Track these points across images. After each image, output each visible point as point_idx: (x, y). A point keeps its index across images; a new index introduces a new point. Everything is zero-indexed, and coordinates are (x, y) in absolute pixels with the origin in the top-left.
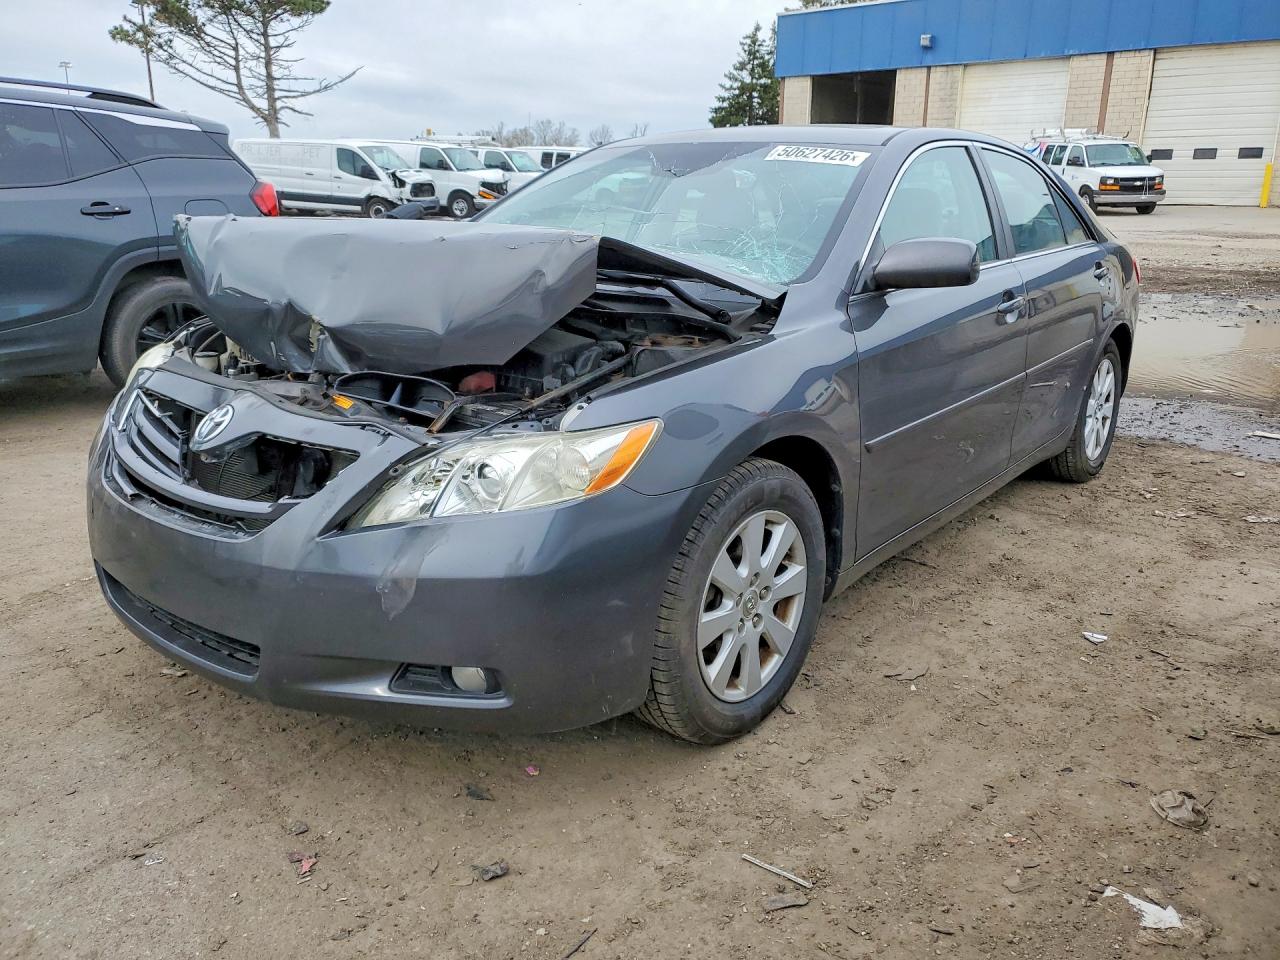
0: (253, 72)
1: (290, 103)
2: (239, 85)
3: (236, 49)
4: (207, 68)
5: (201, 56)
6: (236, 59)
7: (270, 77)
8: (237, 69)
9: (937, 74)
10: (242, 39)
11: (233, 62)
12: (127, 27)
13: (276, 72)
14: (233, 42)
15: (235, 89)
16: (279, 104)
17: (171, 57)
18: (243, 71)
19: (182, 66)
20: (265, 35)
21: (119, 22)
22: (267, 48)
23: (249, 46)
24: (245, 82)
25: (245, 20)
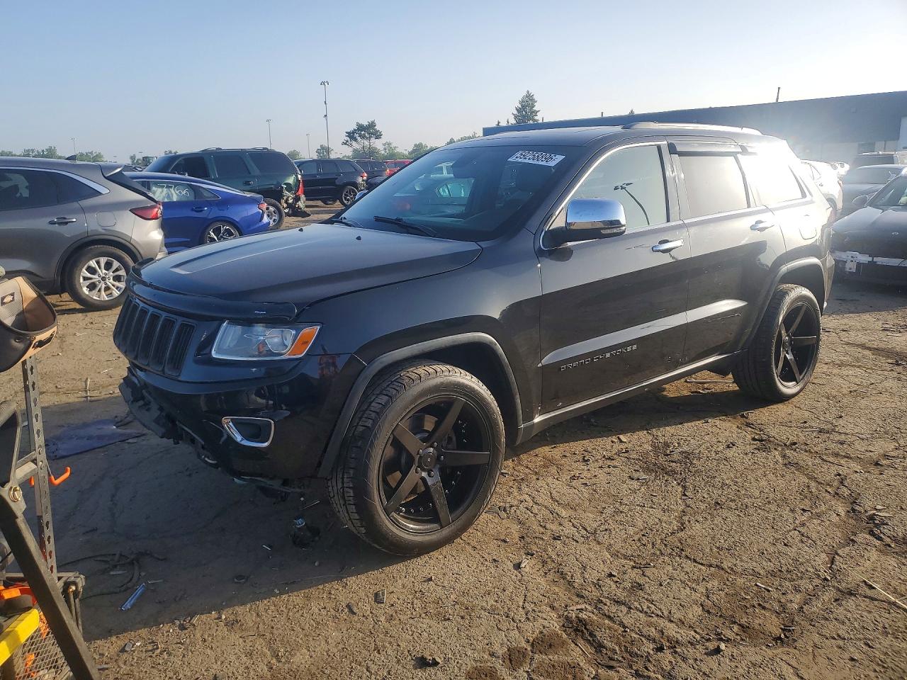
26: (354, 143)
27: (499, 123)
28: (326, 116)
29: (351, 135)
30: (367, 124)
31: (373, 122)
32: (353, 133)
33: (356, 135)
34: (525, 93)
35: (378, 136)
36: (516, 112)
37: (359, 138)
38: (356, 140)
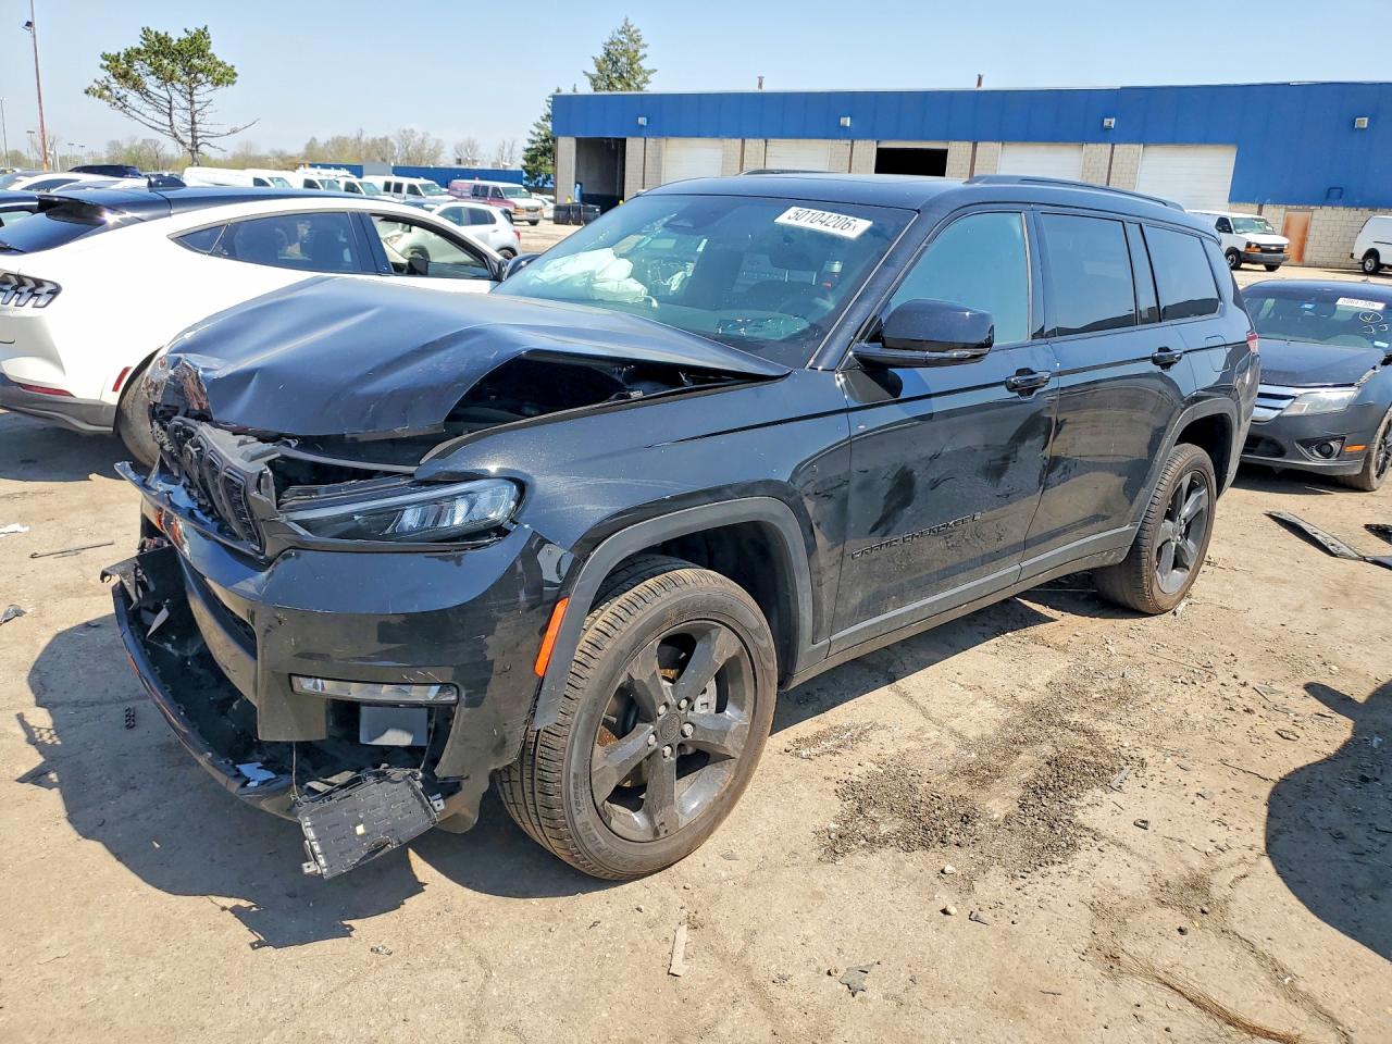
0: (181, 119)
1: (208, 140)
2: (171, 126)
3: (170, 102)
4: (149, 114)
5: (147, 106)
6: (170, 109)
7: (193, 123)
8: (170, 115)
9: (650, 141)
10: (176, 95)
11: (168, 111)
12: (97, 87)
13: (197, 118)
14: (168, 98)
15: (169, 129)
16: (199, 141)
17: (125, 106)
18: (174, 117)
19: (133, 113)
20: (191, 94)
21: (89, 83)
22: (192, 102)
23: (180, 101)
24: (176, 124)
25: (179, 86)
26: (133, 98)
27: (558, 91)
28: (29, 24)
29: (122, 69)
30: (184, 36)
31: (203, 33)
32: (129, 57)
33: (140, 68)
34: (620, 25)
35: (225, 77)
36: (594, 71)
37: (151, 83)
38: (137, 85)
